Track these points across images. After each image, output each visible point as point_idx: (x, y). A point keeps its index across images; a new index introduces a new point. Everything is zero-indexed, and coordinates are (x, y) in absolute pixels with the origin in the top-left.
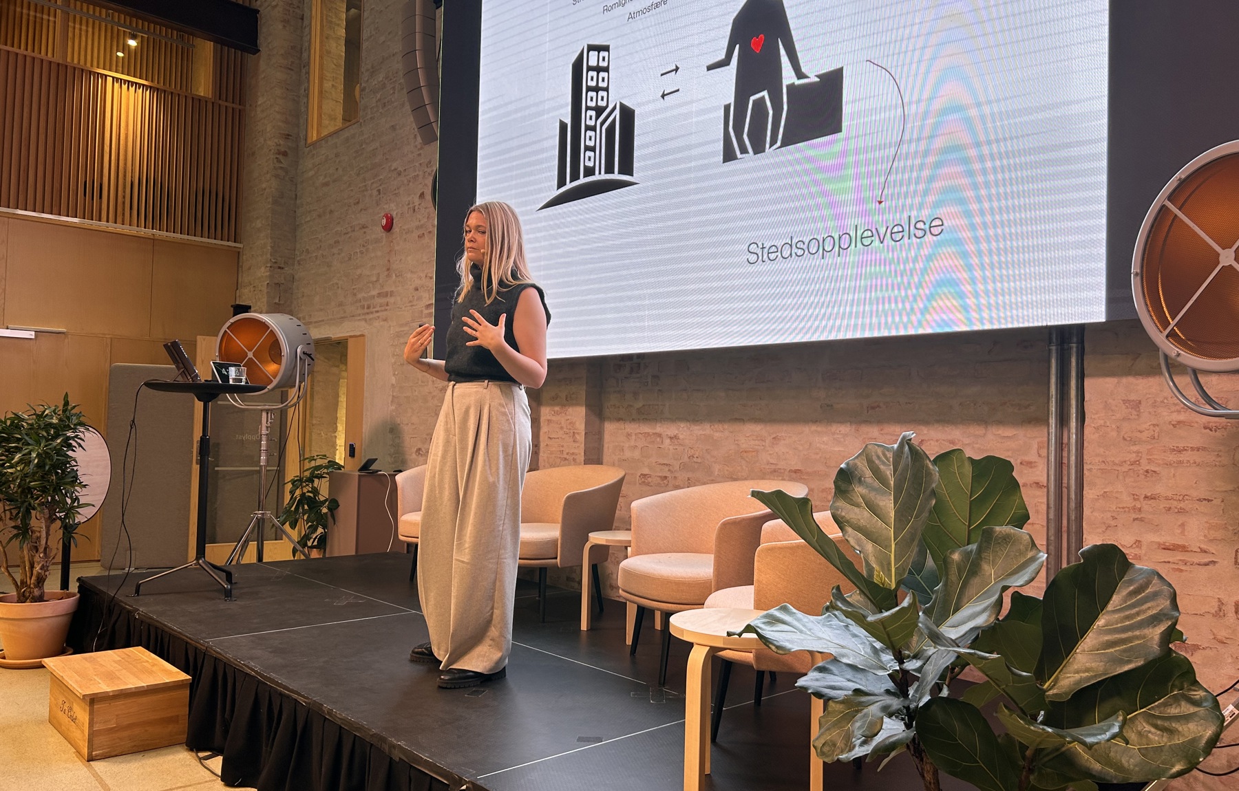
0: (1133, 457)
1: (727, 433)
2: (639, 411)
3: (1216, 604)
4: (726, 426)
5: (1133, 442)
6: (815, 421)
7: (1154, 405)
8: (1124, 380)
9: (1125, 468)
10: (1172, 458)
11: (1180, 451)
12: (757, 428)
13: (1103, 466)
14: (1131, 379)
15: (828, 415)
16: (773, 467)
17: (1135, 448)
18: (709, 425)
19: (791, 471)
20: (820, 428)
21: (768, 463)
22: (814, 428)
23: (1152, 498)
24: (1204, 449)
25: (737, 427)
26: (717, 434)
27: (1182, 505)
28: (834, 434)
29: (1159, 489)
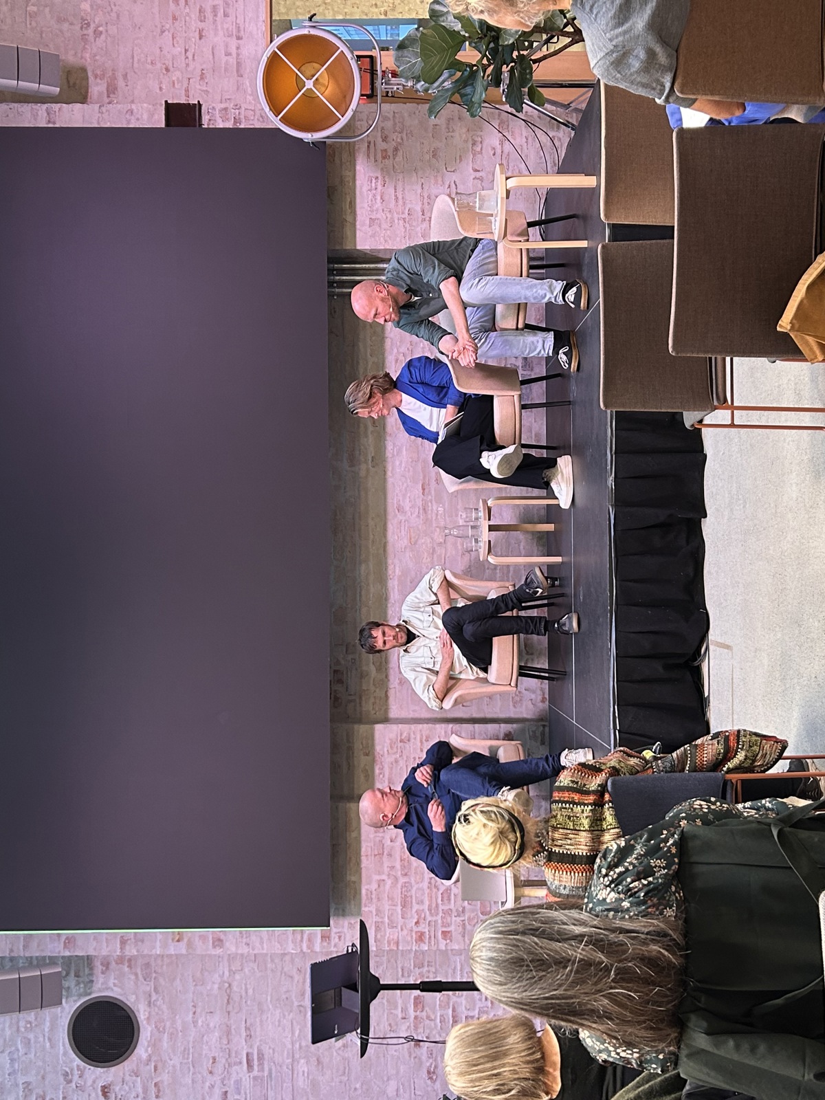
0: (401, 222)
1: (396, 561)
2: (379, 669)
3: (476, 181)
4: (390, 561)
5: (392, 221)
6: (385, 472)
7: (372, 211)
8: (358, 227)
9: (407, 225)
10: (400, 202)
11: (397, 198)
12: (391, 528)
13: (407, 238)
14: (358, 223)
15: (379, 460)
16: (421, 511)
17: (396, 221)
18: (390, 581)
19: (423, 494)
20: (389, 468)
21: (418, 516)
22: (389, 474)
23: (423, 211)
24: (395, 187)
25: (390, 549)
26: (398, 572)
27: (426, 197)
28: (393, 456)
29: (418, 208)
